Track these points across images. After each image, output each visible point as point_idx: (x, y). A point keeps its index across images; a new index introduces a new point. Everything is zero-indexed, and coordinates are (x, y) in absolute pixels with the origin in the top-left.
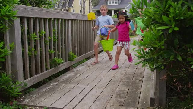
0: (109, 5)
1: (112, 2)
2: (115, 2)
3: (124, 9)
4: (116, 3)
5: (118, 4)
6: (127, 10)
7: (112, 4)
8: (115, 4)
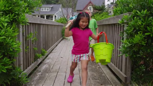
0: (41, 11)
1: (44, 9)
2: (46, 9)
3: (54, 15)
4: (48, 10)
5: (49, 11)
6: (56, 15)
7: (44, 11)
8: (46, 11)
